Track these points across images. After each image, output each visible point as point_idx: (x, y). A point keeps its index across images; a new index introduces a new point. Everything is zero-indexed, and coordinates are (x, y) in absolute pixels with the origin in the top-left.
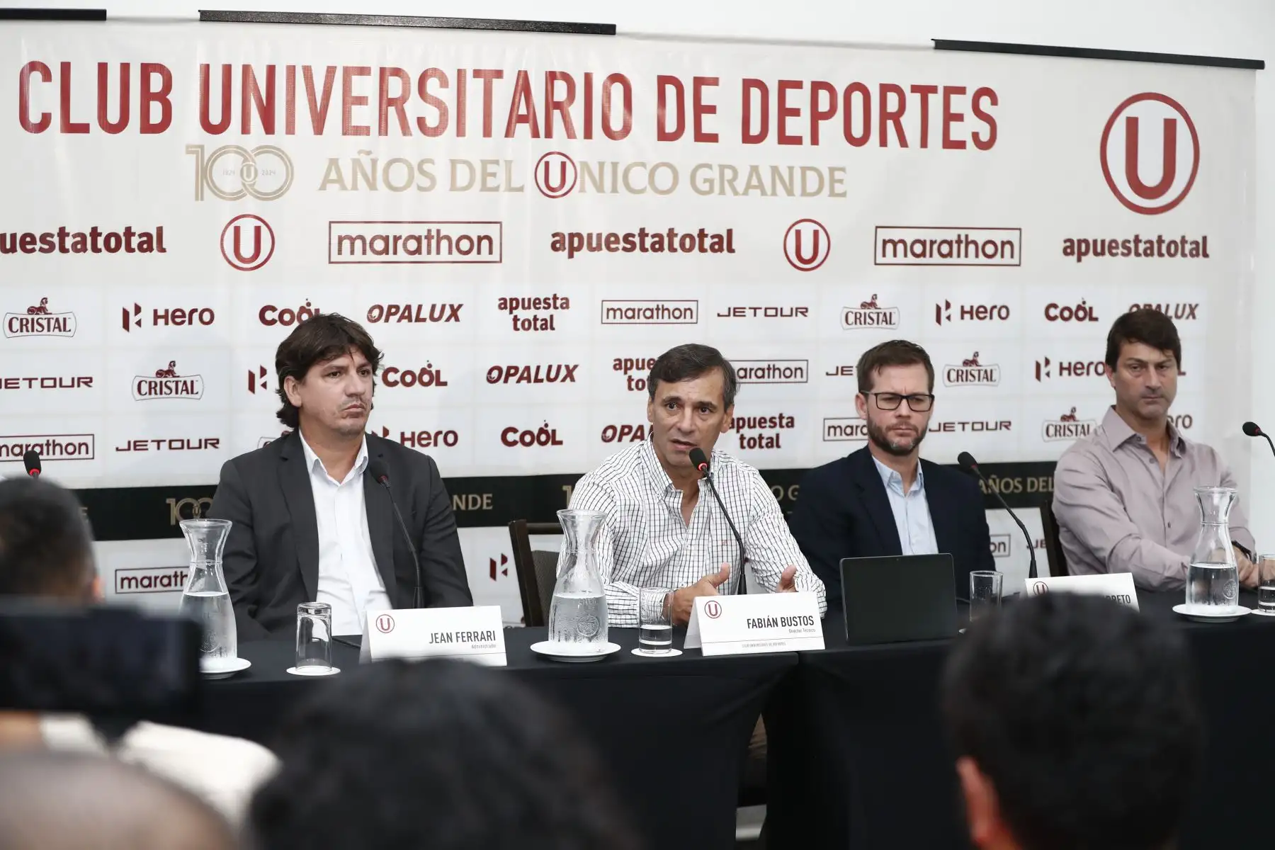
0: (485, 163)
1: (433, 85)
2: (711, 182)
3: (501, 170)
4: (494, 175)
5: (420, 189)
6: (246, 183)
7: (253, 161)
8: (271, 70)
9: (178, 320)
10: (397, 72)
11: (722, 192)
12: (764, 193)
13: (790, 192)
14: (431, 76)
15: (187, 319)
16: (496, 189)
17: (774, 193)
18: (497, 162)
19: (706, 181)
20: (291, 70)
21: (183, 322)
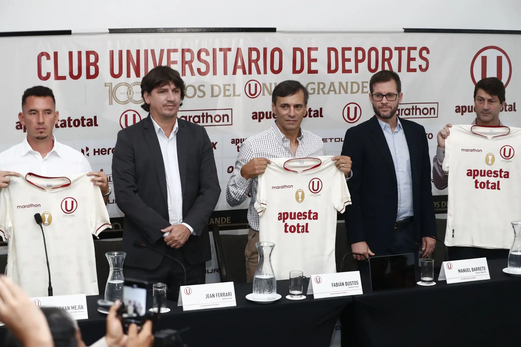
0: (225, 86)
1: (203, 55)
2: (314, 89)
3: (231, 88)
4: (229, 90)
5: (199, 97)
6: (129, 97)
7: (132, 88)
8: (138, 52)
9: (103, 153)
10: (189, 50)
11: (319, 93)
12: (336, 93)
13: (346, 92)
14: (202, 52)
15: (107, 152)
16: (230, 96)
17: (340, 93)
18: (230, 85)
19: (312, 89)
20: (146, 51)
21: (105, 154)
